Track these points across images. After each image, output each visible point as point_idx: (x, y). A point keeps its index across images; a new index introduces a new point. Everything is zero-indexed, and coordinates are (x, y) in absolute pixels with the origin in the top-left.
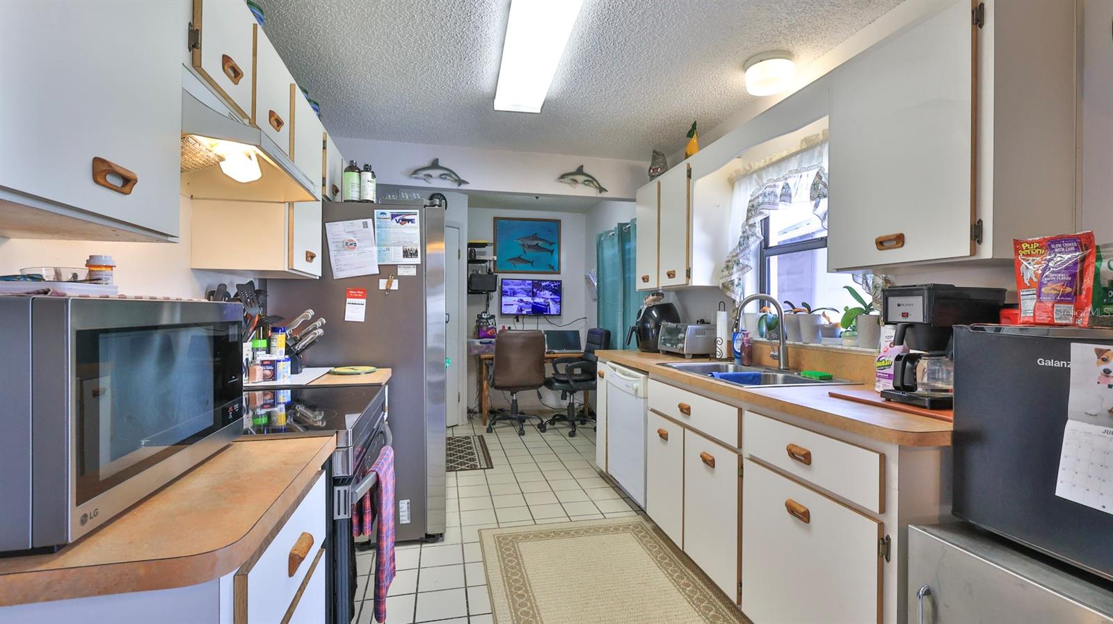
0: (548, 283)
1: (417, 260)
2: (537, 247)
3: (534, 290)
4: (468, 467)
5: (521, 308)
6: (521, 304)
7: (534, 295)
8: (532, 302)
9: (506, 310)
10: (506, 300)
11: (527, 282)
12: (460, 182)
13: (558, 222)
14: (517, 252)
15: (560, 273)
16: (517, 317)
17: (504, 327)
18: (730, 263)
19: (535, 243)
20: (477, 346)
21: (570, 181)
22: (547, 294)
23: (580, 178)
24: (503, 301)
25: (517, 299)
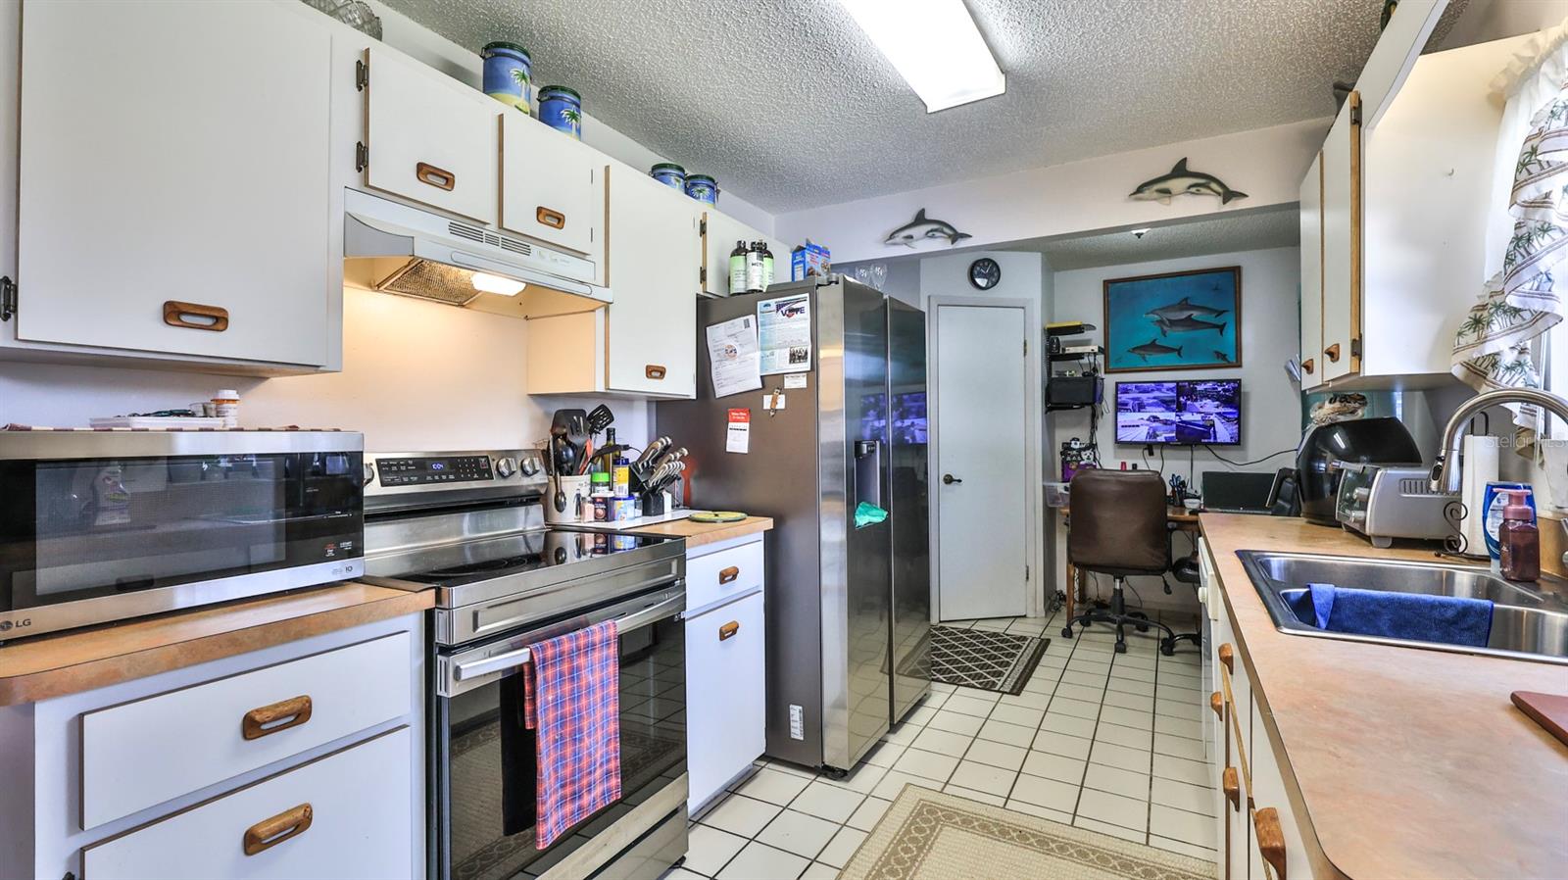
0: (1209, 385)
1: (806, 366)
2: (1189, 323)
3: (1181, 399)
4: (981, 684)
5: (1154, 432)
6: (1154, 425)
7: (1181, 408)
8: (1177, 419)
9: (1126, 435)
10: (1124, 418)
11: (1165, 385)
12: (956, 236)
13: (1235, 272)
14: (1150, 333)
15: (1240, 366)
16: (1149, 447)
17: (1123, 464)
18: (1485, 313)
19: (1185, 315)
20: (1061, 494)
21: (1156, 195)
22: (1210, 406)
23: (1178, 184)
24: (1119, 420)
25: (1146, 416)
